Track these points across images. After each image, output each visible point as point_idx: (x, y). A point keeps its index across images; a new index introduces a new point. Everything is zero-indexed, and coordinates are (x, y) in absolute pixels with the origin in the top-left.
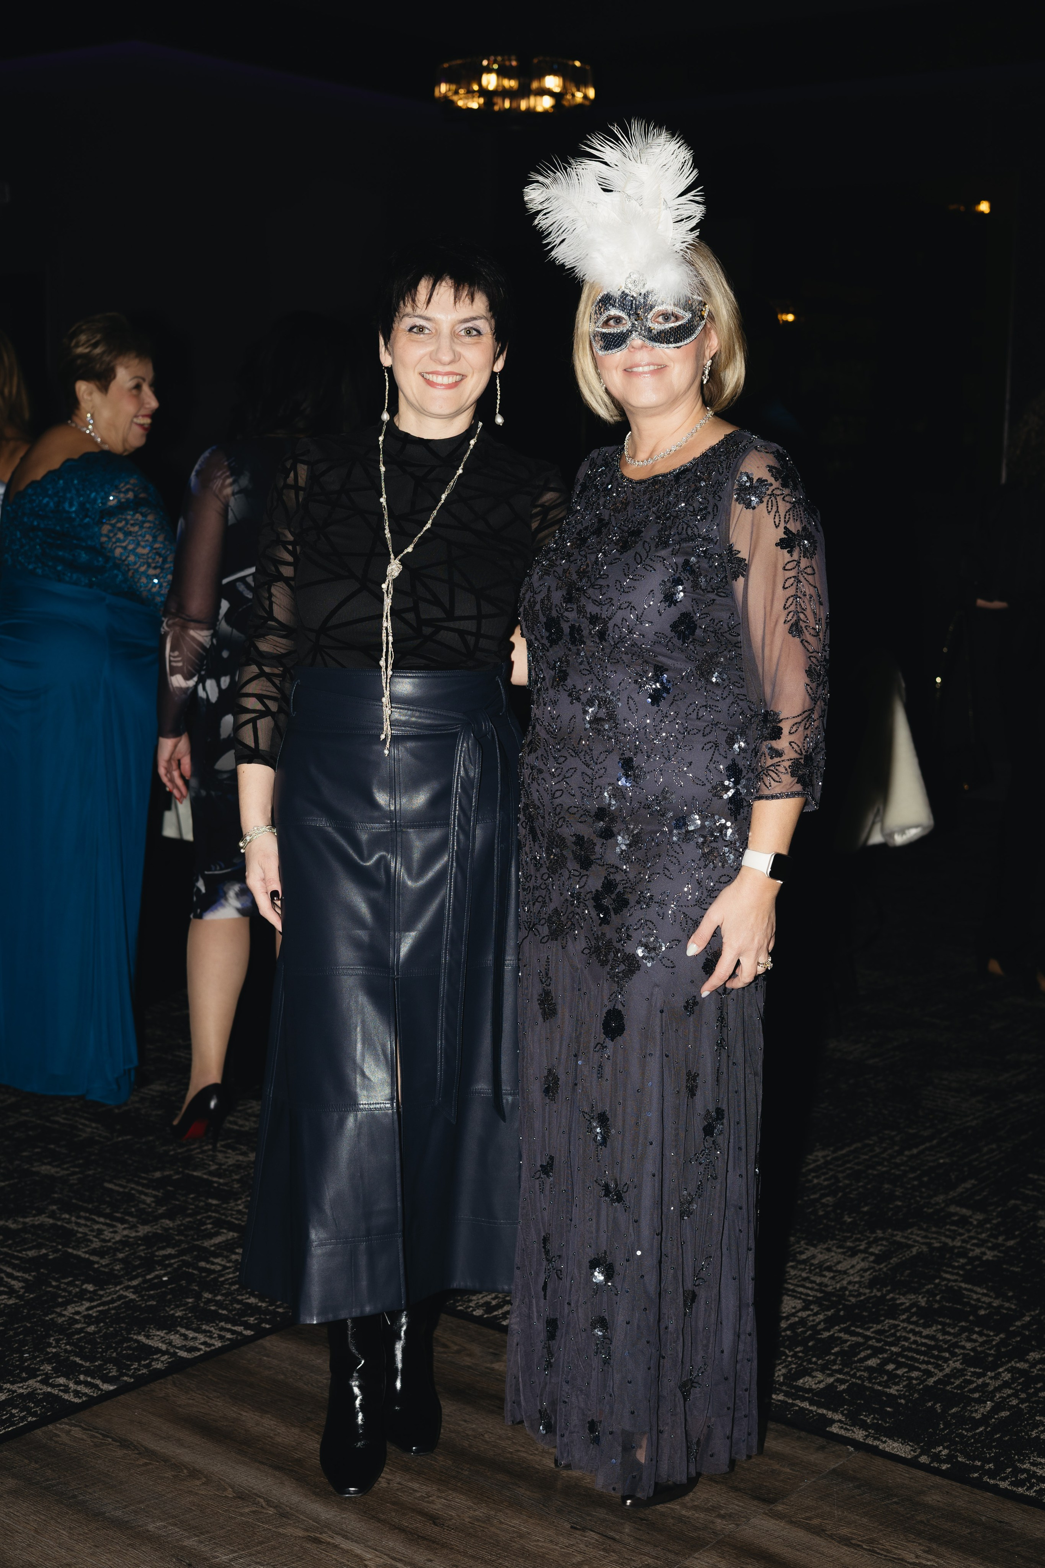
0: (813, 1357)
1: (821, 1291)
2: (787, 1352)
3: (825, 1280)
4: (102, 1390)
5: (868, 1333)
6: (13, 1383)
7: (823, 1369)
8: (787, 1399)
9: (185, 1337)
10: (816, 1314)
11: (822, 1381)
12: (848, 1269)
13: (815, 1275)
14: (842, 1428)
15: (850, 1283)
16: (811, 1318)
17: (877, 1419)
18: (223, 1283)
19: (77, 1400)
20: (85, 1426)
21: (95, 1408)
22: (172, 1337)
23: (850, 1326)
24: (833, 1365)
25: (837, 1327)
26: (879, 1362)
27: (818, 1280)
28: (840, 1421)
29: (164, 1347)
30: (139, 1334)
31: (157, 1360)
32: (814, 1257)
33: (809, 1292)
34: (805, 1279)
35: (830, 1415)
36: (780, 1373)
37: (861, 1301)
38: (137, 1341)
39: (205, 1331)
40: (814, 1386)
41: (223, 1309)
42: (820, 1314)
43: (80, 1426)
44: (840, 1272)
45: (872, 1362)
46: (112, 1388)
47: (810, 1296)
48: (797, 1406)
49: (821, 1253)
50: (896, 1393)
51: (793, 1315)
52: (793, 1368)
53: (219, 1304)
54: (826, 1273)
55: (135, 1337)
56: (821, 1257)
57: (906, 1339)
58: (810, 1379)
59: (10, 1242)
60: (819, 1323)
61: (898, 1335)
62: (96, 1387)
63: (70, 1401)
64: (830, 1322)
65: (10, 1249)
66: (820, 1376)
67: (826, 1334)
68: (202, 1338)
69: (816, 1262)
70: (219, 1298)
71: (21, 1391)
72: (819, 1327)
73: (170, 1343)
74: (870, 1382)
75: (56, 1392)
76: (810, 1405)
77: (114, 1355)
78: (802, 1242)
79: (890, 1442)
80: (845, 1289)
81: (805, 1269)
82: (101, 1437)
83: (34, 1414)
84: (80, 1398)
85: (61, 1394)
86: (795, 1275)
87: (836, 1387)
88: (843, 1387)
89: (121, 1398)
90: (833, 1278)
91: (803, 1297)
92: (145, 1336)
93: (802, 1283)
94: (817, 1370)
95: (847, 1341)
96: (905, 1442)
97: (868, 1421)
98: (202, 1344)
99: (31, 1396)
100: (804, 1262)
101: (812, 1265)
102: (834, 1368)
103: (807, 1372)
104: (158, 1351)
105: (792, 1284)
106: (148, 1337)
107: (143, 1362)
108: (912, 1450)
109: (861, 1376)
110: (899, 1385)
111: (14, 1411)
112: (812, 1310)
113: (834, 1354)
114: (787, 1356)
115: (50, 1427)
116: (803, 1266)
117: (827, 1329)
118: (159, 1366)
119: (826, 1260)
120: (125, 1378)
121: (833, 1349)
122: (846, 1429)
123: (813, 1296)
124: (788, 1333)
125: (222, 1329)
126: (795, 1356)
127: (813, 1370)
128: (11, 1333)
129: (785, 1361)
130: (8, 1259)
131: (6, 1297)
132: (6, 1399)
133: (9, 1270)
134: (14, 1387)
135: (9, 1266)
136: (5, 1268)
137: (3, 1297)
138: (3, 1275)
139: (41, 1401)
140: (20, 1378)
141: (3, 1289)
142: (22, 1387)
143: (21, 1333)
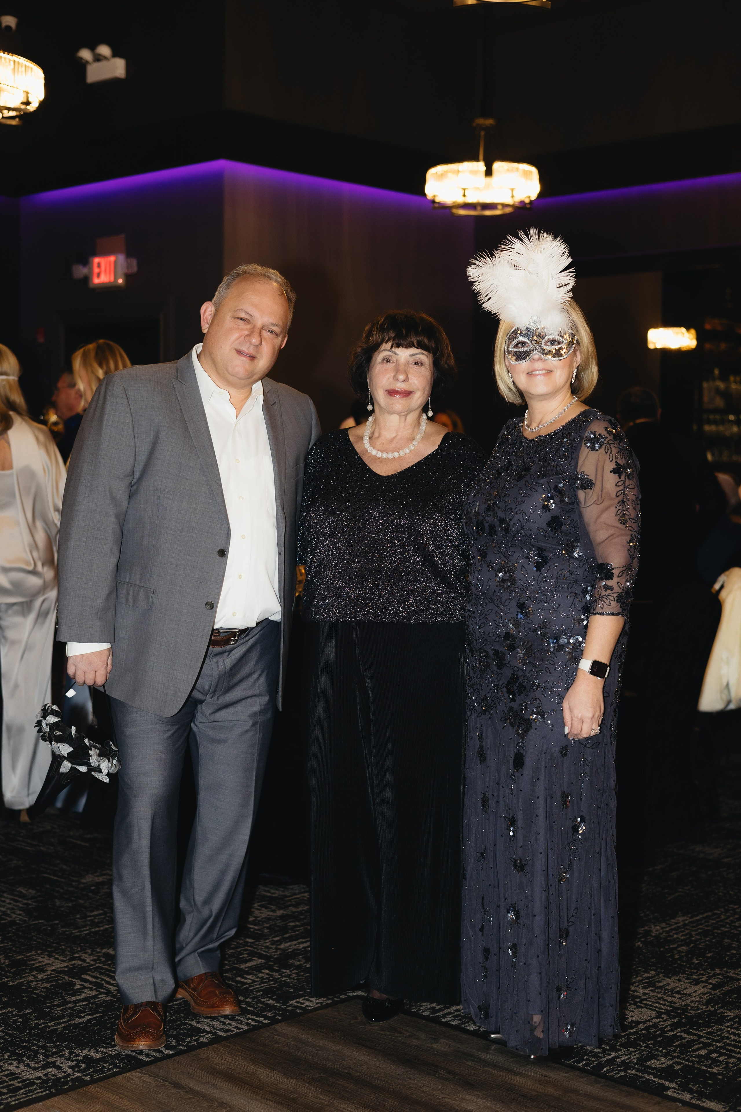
0: (659, 1048)
1: (671, 1006)
2: (642, 1044)
3: (674, 1000)
4: (164, 1054)
5: (701, 1034)
6: (105, 1048)
7: (666, 1055)
8: (638, 1073)
9: (224, 1023)
10: (665, 1021)
11: (664, 1063)
12: (692, 993)
13: (667, 996)
14: (675, 1092)
15: (692, 1002)
16: (661, 1023)
17: (701, 1088)
18: (252, 991)
19: (147, 1060)
20: (151, 1074)
21: (159, 1063)
22: (214, 1023)
23: (689, 1029)
24: (673, 1053)
25: (679, 1030)
26: (707, 1052)
27: (670, 999)
28: (674, 1088)
29: (208, 1029)
30: (193, 1020)
31: (203, 1036)
32: (668, 984)
33: (662, 1006)
34: (660, 999)
35: (667, 1084)
36: (635, 1057)
37: (698, 1013)
38: (190, 1025)
39: (237, 1020)
40: (658, 1066)
41: (251, 1007)
42: (668, 1021)
43: (148, 1074)
44: (686, 994)
45: (702, 1052)
46: (171, 1053)
47: (663, 1009)
48: (645, 1078)
49: (674, 982)
50: (717, 1072)
51: (649, 1021)
52: (644, 1054)
53: (248, 1004)
54: (676, 995)
55: (190, 1022)
56: (673, 985)
57: (728, 1038)
58: (656, 1061)
59: (110, 962)
60: (667, 1026)
61: (723, 1035)
62: (161, 1052)
63: (143, 1060)
64: (674, 1026)
65: (110, 967)
66: (663, 1059)
67: (671, 1034)
68: (235, 1024)
69: (669, 988)
70: (248, 1000)
71: (111, 1053)
72: (667, 1029)
73: (213, 1027)
74: (698, 1065)
75: (134, 1054)
76: (654, 1077)
77: (175, 1033)
78: (661, 975)
79: (708, 1102)
80: (689, 1005)
81: (661, 992)
82: (161, 1081)
83: (119, 1067)
84: (149, 1058)
85: (137, 1055)
86: (653, 995)
87: (674, 1067)
88: (679, 1067)
89: (177, 1058)
90: (680, 998)
91: (657, 1009)
92: (196, 1022)
93: (658, 1000)
94: (661, 1056)
95: (685, 1038)
96: (719, 1103)
97: (694, 1089)
98: (234, 1028)
99: (117, 1056)
100: (661, 988)
101: (666, 989)
102: (674, 1055)
103: (655, 1057)
104: (204, 1031)
105: (650, 1001)
106: (198, 1022)
107: (193, 1038)
108: (723, 1108)
109: (692, 1060)
110: (719, 1067)
111: (105, 1065)
112: (663, 1018)
113: (674, 1046)
114: (641, 1046)
115: (128, 1074)
116: (660, 990)
117: (672, 1030)
118: (204, 1040)
119: (677, 987)
120: (181, 1047)
121: (675, 1043)
122: (678, 1093)
123: (665, 1010)
124: (644, 1032)
125: (248, 1019)
126: (647, 1046)
127: (658, 1056)
128: (106, 1018)
129: (639, 1049)
130: (108, 973)
131: (105, 996)
132: (100, 1057)
133: (108, 979)
134: (106, 1051)
135: (108, 977)
136: (105, 978)
137: (103, 995)
138: (103, 982)
139: (123, 1059)
140: (111, 1045)
141: (102, 990)
142: (111, 1050)
143: (113, 1018)
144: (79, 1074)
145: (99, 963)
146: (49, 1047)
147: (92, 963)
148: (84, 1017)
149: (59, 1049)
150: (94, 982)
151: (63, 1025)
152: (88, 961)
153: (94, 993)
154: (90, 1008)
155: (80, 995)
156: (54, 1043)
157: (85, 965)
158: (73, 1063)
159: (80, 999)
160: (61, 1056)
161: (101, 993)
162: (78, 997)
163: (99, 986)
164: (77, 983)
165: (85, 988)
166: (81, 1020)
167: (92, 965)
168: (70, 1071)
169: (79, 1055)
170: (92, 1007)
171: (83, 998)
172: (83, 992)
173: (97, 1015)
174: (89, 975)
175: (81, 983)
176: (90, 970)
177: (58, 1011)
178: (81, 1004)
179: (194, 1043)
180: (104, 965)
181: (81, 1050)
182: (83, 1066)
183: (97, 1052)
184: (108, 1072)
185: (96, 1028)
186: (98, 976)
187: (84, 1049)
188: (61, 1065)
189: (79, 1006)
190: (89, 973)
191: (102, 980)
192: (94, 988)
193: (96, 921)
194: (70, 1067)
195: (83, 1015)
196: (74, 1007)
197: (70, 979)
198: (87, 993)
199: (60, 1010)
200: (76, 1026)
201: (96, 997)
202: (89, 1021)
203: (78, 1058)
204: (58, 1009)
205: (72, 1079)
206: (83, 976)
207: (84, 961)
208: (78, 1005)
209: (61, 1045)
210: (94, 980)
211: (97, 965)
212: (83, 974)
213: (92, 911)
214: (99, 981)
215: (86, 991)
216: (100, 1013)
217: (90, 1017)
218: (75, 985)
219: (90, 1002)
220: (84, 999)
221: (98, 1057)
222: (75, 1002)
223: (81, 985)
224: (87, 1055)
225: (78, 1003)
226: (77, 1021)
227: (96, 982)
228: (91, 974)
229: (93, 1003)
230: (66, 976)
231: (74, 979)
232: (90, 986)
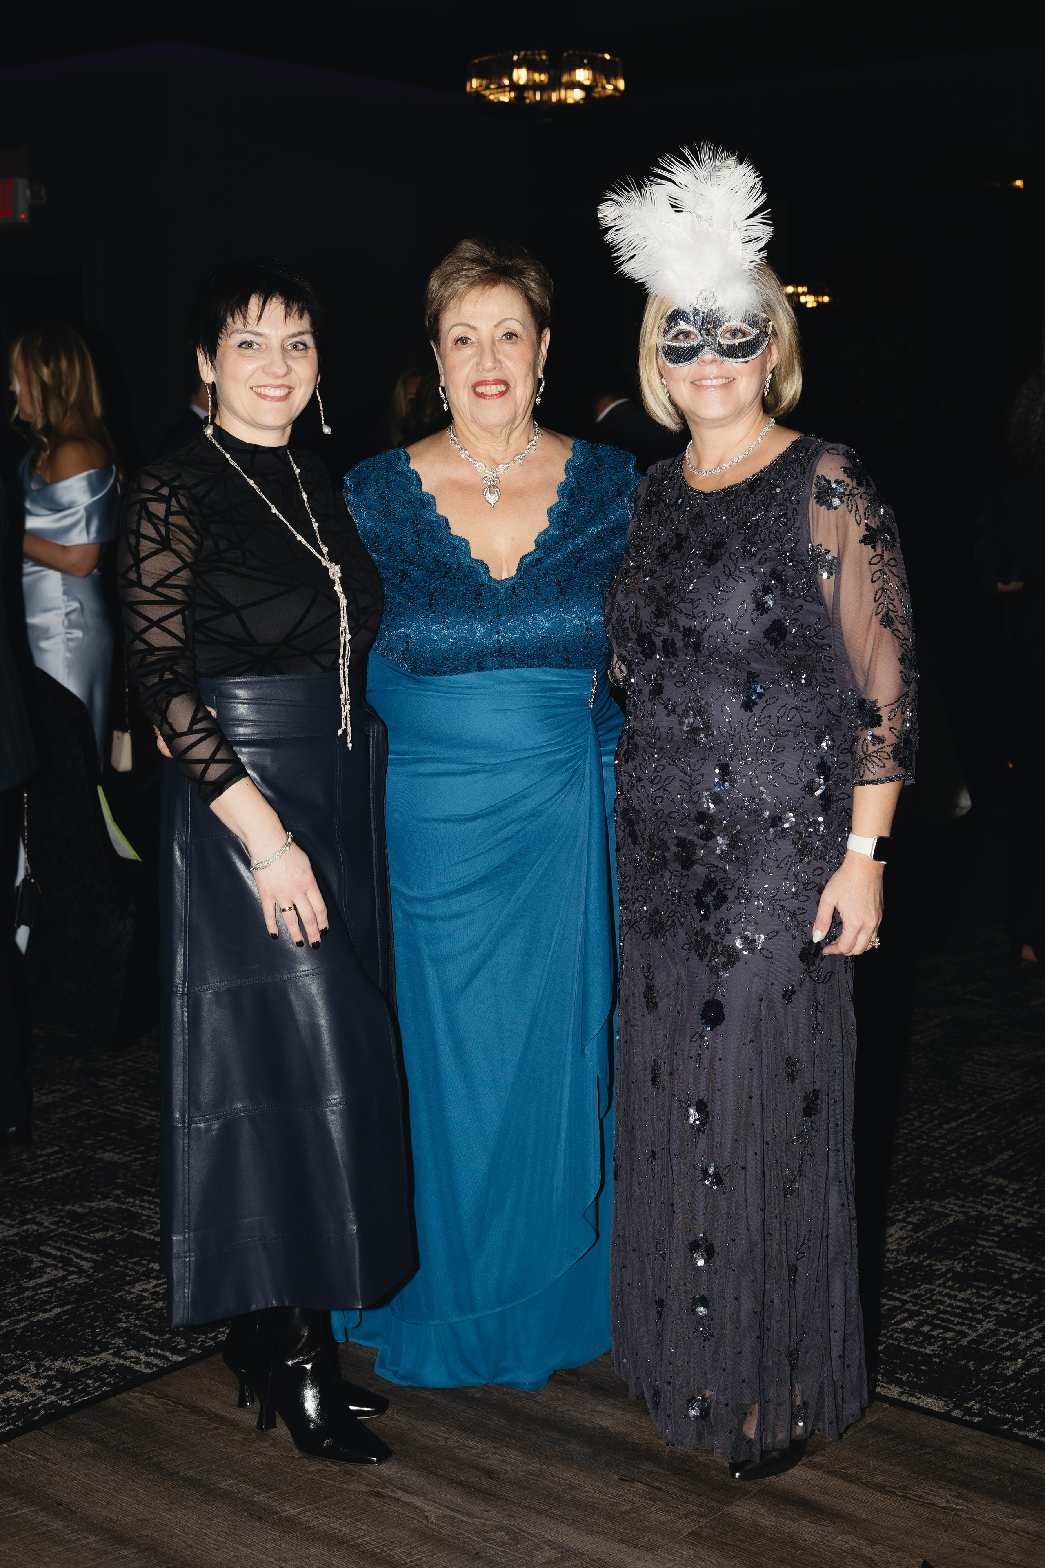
4: (171, 1361)
5: (904, 1298)
6: (86, 1356)
17: (913, 1377)
19: (148, 1371)
20: (157, 1394)
21: (165, 1377)
26: (915, 1324)
43: (153, 1394)
45: (907, 1324)
46: (180, 1359)
50: (930, 1353)
57: (941, 1302)
59: (78, 1225)
61: (933, 1298)
62: (165, 1358)
63: (141, 1372)
71: (95, 1363)
74: (906, 1343)
75: (128, 1363)
79: (923, 1398)
82: (172, 1404)
83: (108, 1384)
84: (151, 1368)
85: (132, 1365)
89: (190, 1368)
95: (884, 1305)
96: (937, 1398)
97: (904, 1379)
99: (105, 1367)
108: (944, 1405)
109: (897, 1337)
110: (933, 1345)
111: (88, 1382)
115: (124, 1395)
120: (193, 1350)
122: (882, 1387)
128: (83, 1309)
130: (77, 1241)
131: (76, 1276)
132: (81, 1371)
133: (78, 1251)
134: (88, 1360)
135: (77, 1248)
136: (74, 1250)
137: (73, 1277)
138: (72, 1256)
139: (114, 1372)
140: (93, 1351)
141: (72, 1269)
142: (95, 1360)
143: (92, 1310)
144: (54, 1398)
145: (63, 1227)
146: (6, 1358)
147: (53, 1227)
148: (50, 1310)
149: (21, 1360)
150: (59, 1257)
151: (22, 1324)
152: (46, 1224)
153: (61, 1273)
154: (57, 1296)
155: (40, 1277)
156: (13, 1352)
157: (42, 1230)
158: (43, 1382)
159: (42, 1284)
160: (25, 1372)
161: (71, 1273)
162: (39, 1281)
163: (66, 1262)
164: (35, 1259)
165: (47, 1265)
166: (46, 1316)
167: (53, 1230)
168: (40, 1393)
169: (50, 1369)
170: (60, 1295)
171: (46, 1282)
172: (45, 1273)
173: (69, 1307)
174: (50, 1246)
175: (40, 1259)
176: (51, 1238)
177: (12, 1302)
178: (44, 1290)
179: (211, 1343)
180: (70, 1230)
181: (52, 1361)
182: (58, 1385)
183: (76, 1362)
184: (94, 1393)
185: (69, 1327)
186: (64, 1246)
187: (56, 1360)
188: (26, 1385)
189: (42, 1293)
190: (50, 1242)
191: (71, 1252)
192: (60, 1265)
193: (51, 1162)
194: (41, 1388)
195: (48, 1307)
196: (34, 1295)
197: (24, 1253)
198: (51, 1274)
199: (16, 1302)
200: (41, 1324)
201: (63, 1279)
202: (58, 1316)
203: (49, 1373)
204: (12, 1300)
205: (44, 1405)
206: (41, 1248)
207: (40, 1224)
208: (39, 1292)
209: (23, 1355)
210: (59, 1254)
211: (60, 1230)
212: (42, 1245)
213: (44, 1148)
214: (65, 1254)
215: (49, 1270)
216: (73, 1302)
217: (59, 1310)
218: (31, 1262)
219: (57, 1288)
220: (49, 1283)
221: (78, 1370)
222: (35, 1288)
223: (41, 1261)
224: (61, 1367)
225: (40, 1289)
226: (41, 1316)
227: (61, 1256)
228: (53, 1244)
229: (61, 1289)
230: (18, 1248)
231: (29, 1253)
232: (53, 1262)
